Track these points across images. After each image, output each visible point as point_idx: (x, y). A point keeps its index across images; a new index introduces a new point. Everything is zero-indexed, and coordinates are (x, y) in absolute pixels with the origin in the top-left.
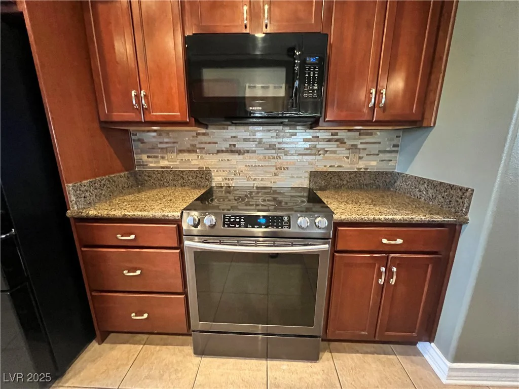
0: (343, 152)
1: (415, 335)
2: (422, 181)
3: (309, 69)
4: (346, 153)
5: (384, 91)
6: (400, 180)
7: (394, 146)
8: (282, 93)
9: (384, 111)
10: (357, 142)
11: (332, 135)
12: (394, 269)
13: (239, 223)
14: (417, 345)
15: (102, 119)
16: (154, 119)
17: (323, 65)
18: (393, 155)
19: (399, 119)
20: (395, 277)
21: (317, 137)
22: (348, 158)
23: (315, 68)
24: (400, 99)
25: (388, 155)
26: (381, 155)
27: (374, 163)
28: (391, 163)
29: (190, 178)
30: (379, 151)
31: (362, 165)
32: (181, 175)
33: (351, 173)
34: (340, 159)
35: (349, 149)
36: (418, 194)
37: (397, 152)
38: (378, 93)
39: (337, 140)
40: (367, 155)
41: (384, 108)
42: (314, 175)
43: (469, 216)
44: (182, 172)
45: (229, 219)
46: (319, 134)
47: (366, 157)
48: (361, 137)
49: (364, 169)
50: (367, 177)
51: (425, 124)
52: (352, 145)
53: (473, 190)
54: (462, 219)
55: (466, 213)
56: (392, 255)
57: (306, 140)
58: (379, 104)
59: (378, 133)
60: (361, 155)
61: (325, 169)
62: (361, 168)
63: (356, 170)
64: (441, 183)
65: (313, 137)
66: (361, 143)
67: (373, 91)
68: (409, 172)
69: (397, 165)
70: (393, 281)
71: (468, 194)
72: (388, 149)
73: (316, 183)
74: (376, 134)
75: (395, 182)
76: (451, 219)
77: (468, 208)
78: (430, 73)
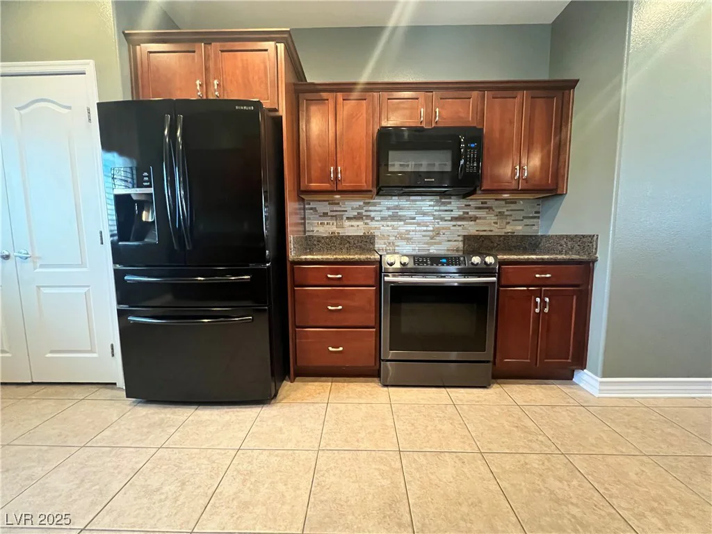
0: (491, 218)
1: (569, 361)
2: (561, 237)
3: (470, 152)
4: (494, 219)
5: (526, 167)
6: (544, 240)
7: (536, 212)
8: (448, 168)
9: (527, 182)
10: (504, 210)
11: (482, 203)
12: (547, 300)
13: (426, 263)
14: (574, 379)
15: (302, 189)
16: (345, 189)
17: (480, 148)
18: (535, 220)
19: (539, 188)
20: (547, 307)
21: (469, 205)
22: (496, 223)
23: (474, 151)
24: (538, 173)
25: (532, 220)
26: (525, 220)
27: (520, 228)
28: (535, 228)
29: (356, 242)
30: (523, 217)
31: (509, 229)
32: (348, 240)
33: (500, 236)
34: (490, 224)
35: (497, 215)
36: (560, 248)
37: (538, 218)
38: (521, 169)
39: (487, 208)
40: (513, 220)
41: (526, 180)
42: (467, 239)
43: (598, 255)
44: (349, 236)
45: (418, 260)
46: (470, 203)
47: (512, 222)
48: (507, 205)
49: (511, 232)
50: (514, 240)
51: (559, 192)
52: (500, 212)
53: (597, 235)
54: (593, 257)
55: (596, 253)
56: (543, 289)
57: (459, 208)
58: (522, 177)
59: (521, 202)
60: (508, 221)
61: (477, 233)
62: (508, 232)
63: (503, 234)
64: (576, 235)
65: (466, 205)
66: (507, 210)
67: (518, 167)
68: (550, 233)
69: (540, 229)
70: (546, 310)
71: (595, 238)
72: (531, 215)
73: (469, 246)
74: (519, 203)
75: (540, 243)
76: (585, 257)
77: (596, 249)
78: (559, 155)
